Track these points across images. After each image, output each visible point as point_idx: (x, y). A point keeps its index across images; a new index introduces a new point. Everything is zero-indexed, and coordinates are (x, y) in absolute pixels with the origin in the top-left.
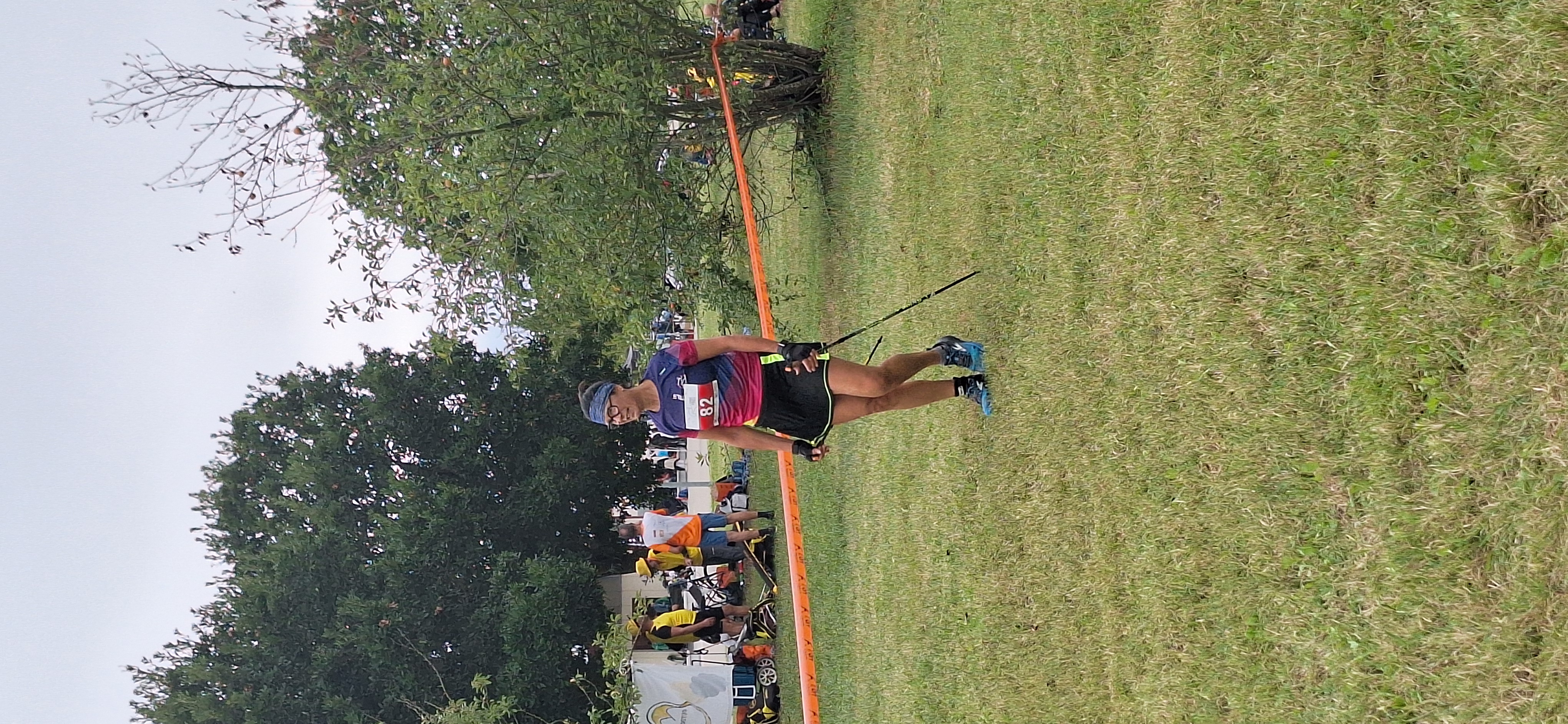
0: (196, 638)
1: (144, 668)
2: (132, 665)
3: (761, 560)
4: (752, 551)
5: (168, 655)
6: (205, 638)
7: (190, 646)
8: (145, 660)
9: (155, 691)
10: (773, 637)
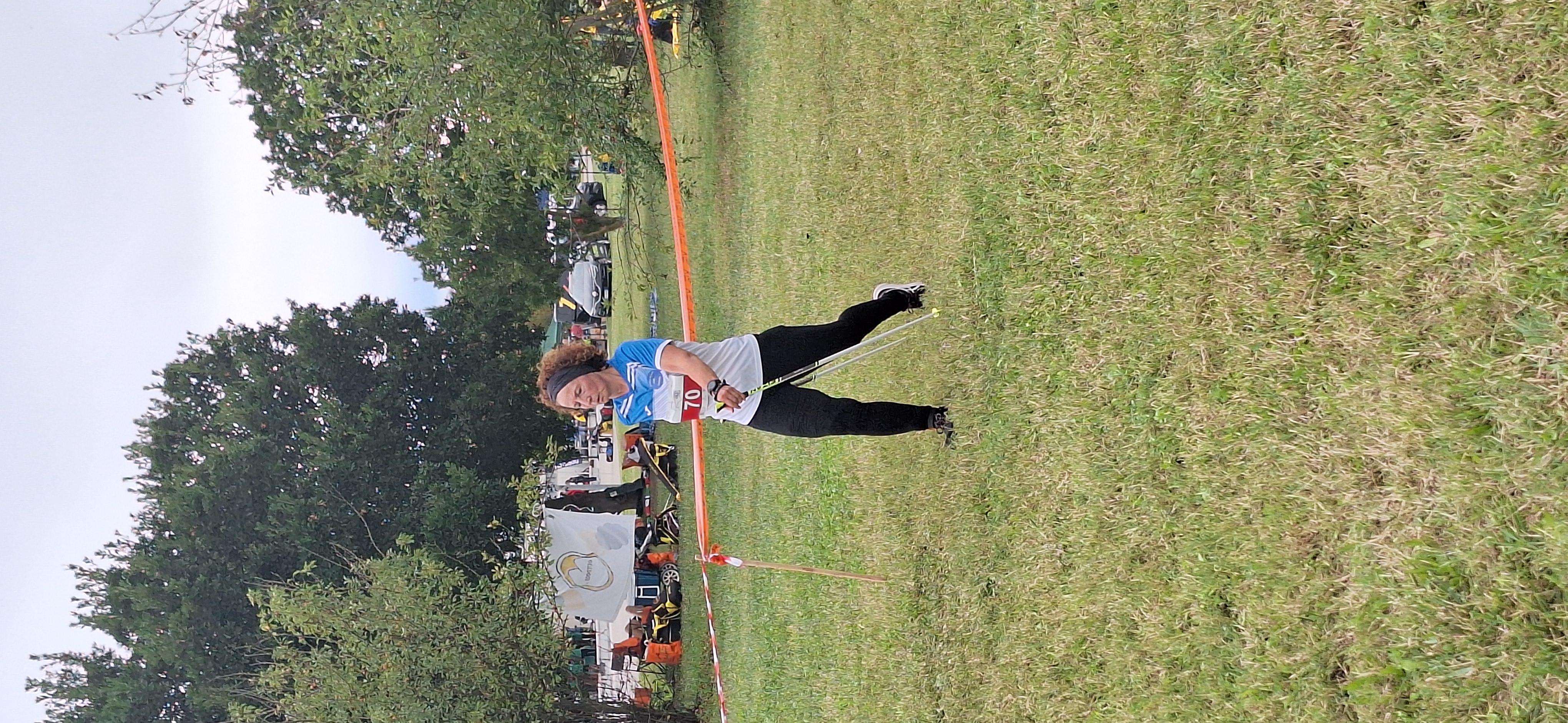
0: (136, 540)
1: (86, 567)
2: (74, 564)
3: (665, 472)
4: (657, 464)
5: (108, 553)
6: (143, 539)
7: (129, 546)
8: (86, 560)
9: (96, 589)
10: (677, 542)
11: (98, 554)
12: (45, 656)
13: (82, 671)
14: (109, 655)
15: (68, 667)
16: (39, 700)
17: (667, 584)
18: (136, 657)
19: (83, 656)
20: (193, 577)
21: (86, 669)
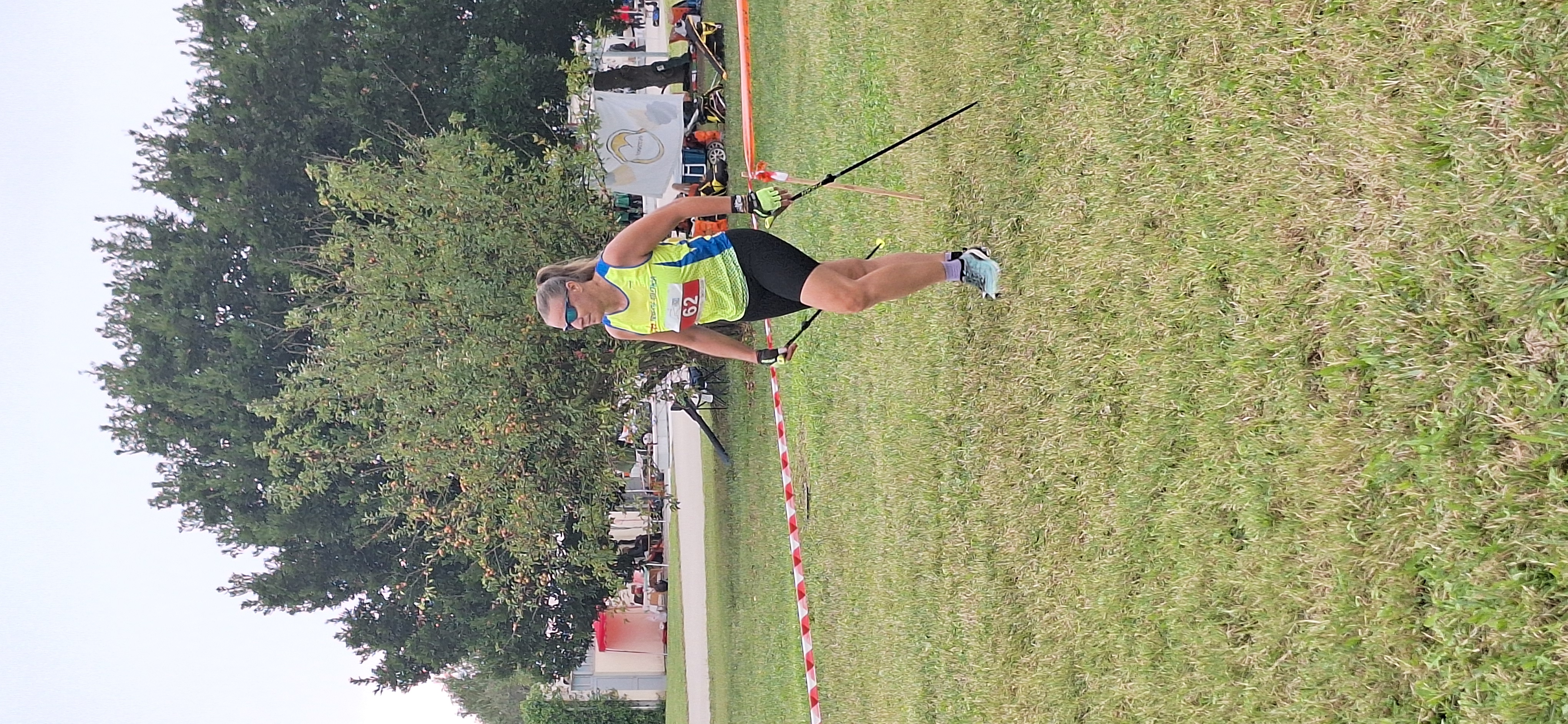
0: (193, 107)
1: (145, 132)
2: (134, 129)
3: (712, 50)
4: (704, 41)
5: (166, 120)
6: (200, 107)
7: (186, 113)
8: (146, 126)
9: (156, 155)
10: (723, 121)
11: (157, 120)
12: (110, 218)
13: (146, 234)
14: (171, 219)
15: (133, 230)
16: (105, 260)
17: (714, 163)
18: (197, 221)
19: (146, 219)
20: (250, 146)
21: (150, 232)
